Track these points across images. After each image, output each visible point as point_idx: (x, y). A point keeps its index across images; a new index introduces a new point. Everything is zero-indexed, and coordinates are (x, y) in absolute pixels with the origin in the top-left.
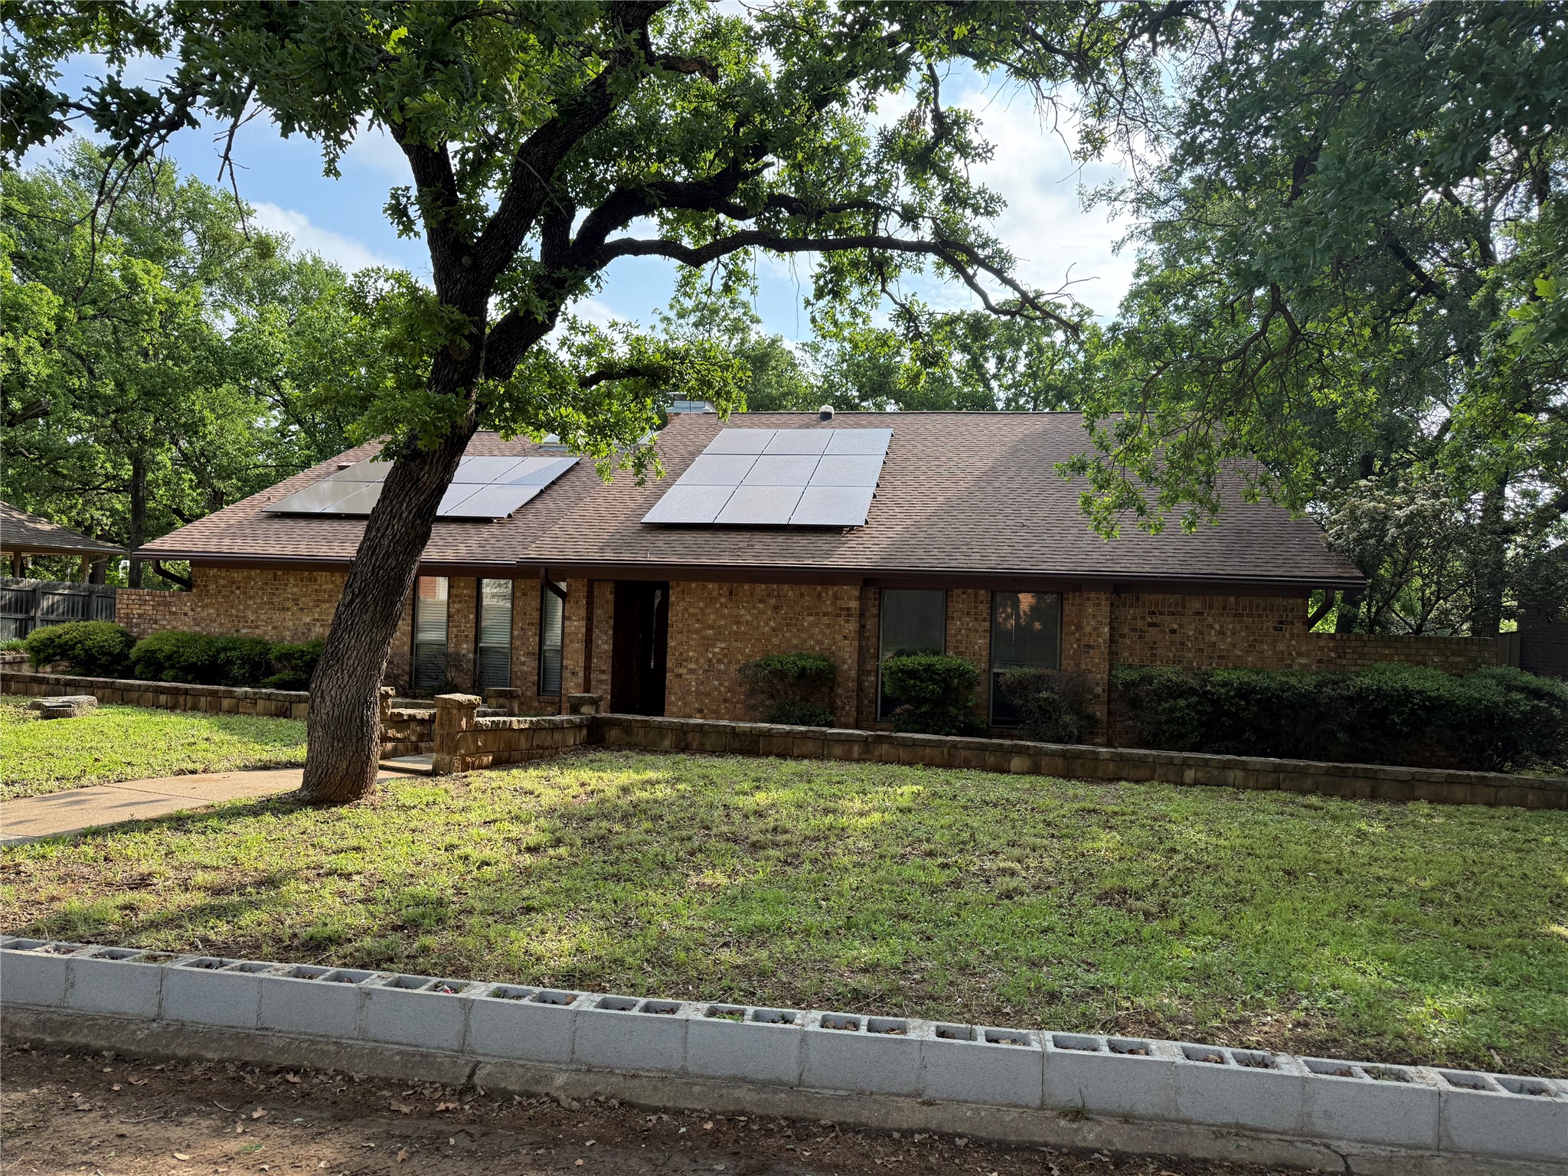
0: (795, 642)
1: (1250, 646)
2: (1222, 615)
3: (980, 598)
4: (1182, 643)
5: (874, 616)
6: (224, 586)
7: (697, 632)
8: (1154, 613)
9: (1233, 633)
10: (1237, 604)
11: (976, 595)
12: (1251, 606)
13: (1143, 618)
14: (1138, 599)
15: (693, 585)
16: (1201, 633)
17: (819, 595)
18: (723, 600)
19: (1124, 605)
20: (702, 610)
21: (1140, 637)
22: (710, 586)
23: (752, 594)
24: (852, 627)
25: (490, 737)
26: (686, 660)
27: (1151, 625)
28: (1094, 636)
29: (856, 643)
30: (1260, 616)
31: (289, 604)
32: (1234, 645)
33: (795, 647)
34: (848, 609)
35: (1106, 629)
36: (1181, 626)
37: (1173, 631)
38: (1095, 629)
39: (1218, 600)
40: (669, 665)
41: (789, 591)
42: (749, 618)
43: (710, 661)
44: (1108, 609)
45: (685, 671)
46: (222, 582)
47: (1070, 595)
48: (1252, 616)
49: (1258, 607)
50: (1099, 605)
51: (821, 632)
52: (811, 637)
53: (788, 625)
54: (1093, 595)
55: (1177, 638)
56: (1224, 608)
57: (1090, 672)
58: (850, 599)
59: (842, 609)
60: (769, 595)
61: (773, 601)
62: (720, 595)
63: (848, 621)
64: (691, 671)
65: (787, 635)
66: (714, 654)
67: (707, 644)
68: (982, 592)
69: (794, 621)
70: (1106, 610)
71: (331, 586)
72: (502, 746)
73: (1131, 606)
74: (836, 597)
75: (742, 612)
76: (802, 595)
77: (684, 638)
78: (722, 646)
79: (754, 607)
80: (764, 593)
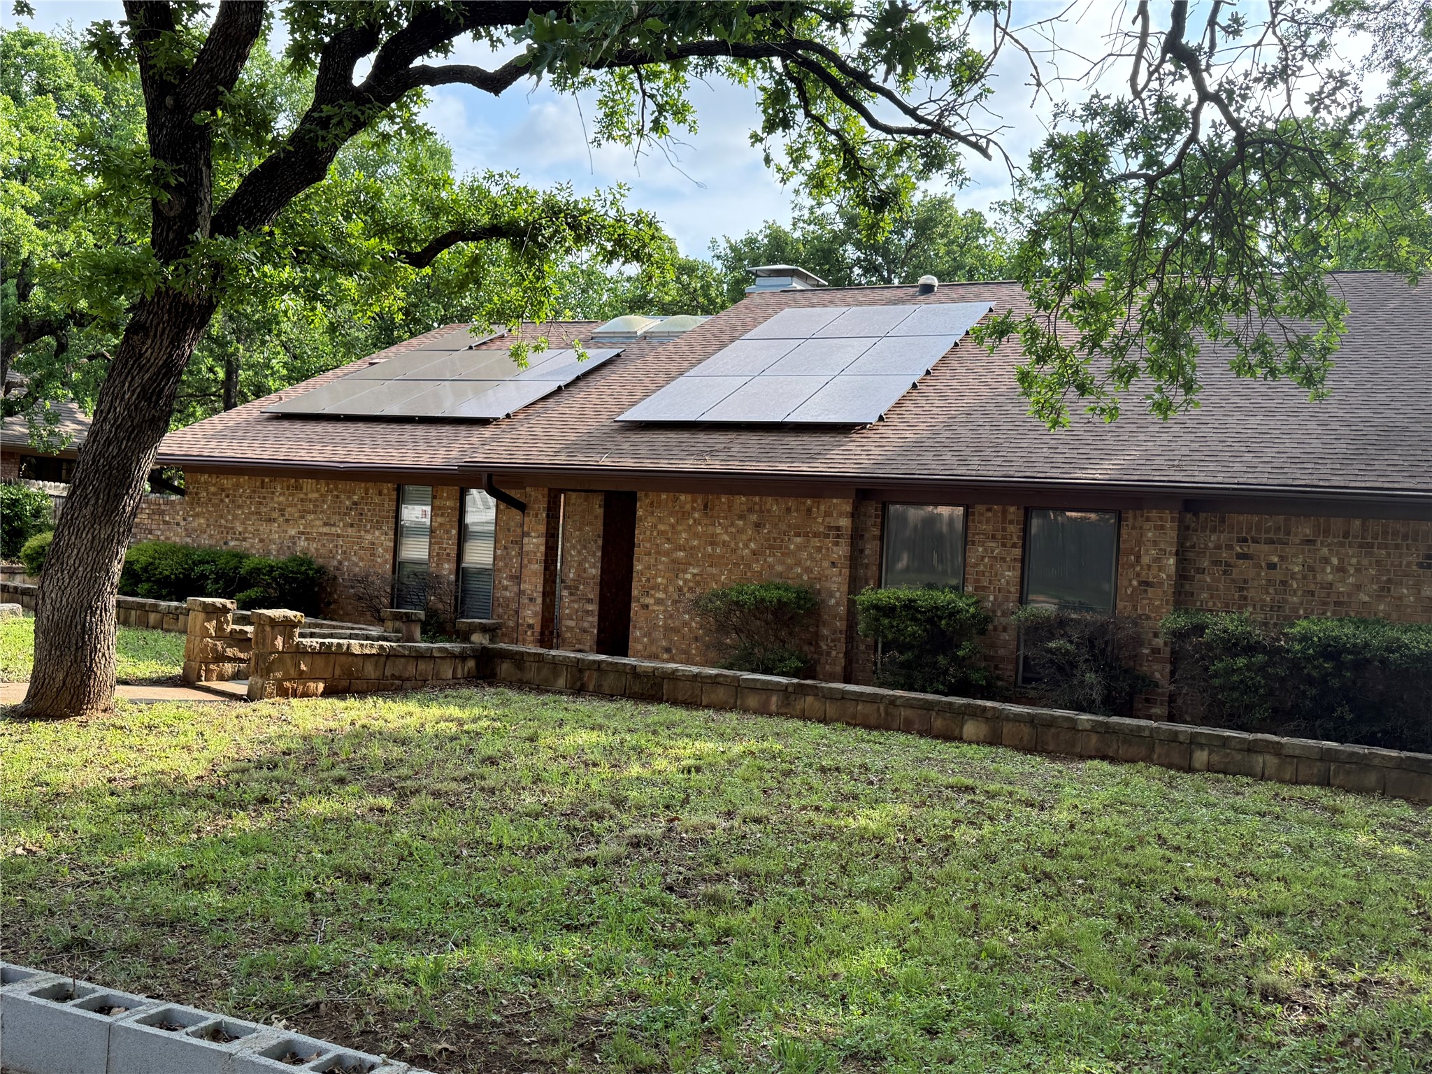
0: (779, 568)
1: (1382, 589)
2: (1342, 545)
3: (1010, 517)
4: (1284, 583)
5: (874, 537)
6: (214, 494)
7: (667, 554)
8: (1245, 540)
9: (1358, 570)
10: (1364, 527)
11: (1004, 512)
12: (1385, 533)
13: (1229, 547)
14: (1223, 521)
15: (664, 496)
16: (1311, 569)
17: (809, 510)
18: (696, 515)
19: (1204, 529)
20: (673, 526)
21: (1225, 572)
22: (683, 497)
23: (730, 508)
24: (841, 551)
25: (320, 661)
26: (653, 588)
27: (1241, 556)
28: (1154, 571)
29: (846, 572)
30: (1397, 547)
31: (275, 515)
32: (1358, 587)
33: (780, 575)
34: (838, 528)
35: (1172, 561)
36: (1282, 558)
37: (1272, 566)
38: (1157, 560)
39: (1337, 524)
40: (635, 593)
41: (774, 506)
42: (726, 538)
43: (680, 589)
44: (1174, 534)
45: (651, 601)
46: (212, 489)
47: (1130, 514)
48: (1386, 547)
49: (1395, 533)
50: (1162, 527)
51: (811, 557)
52: (798, 563)
53: (770, 547)
54: (1154, 514)
55: (1277, 575)
56: (1346, 535)
57: (1148, 618)
58: (840, 515)
59: (830, 528)
60: (750, 510)
61: (754, 517)
62: (693, 509)
63: (837, 544)
64: (659, 602)
65: (770, 560)
66: (685, 581)
67: (677, 568)
68: (1012, 509)
69: (778, 543)
70: (1172, 534)
71: (315, 495)
72: (338, 672)
73: (1213, 530)
74: (828, 514)
75: (719, 530)
76: (788, 510)
77: (652, 561)
78: (695, 571)
79: (732, 524)
80: (744, 507)
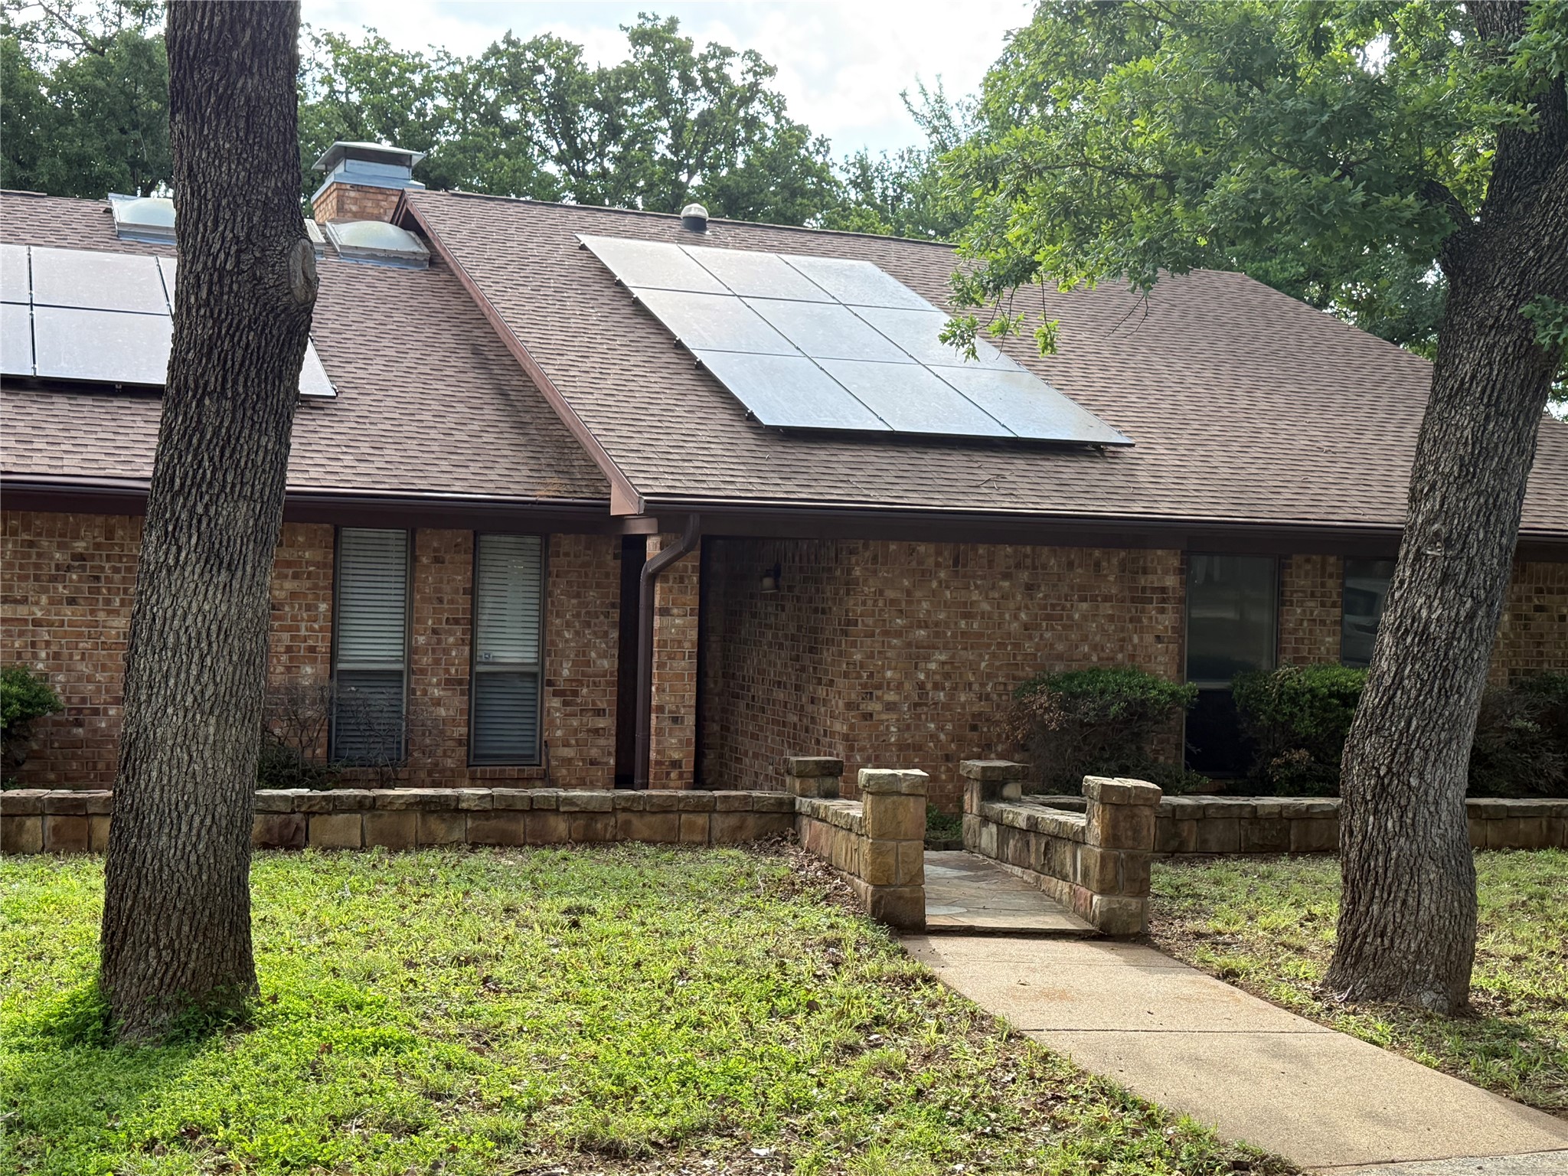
8: (1541, 591)
11: (1323, 564)
15: (893, 547)
18: (942, 574)
20: (909, 593)
21: (1524, 627)
22: (922, 548)
23: (991, 562)
24: (1171, 620)
26: (879, 687)
27: (1539, 609)
29: (1181, 648)
34: (1163, 590)
37: (1562, 618)
41: (1051, 560)
42: (986, 607)
43: (921, 686)
51: (1100, 629)
52: (1084, 639)
53: (1048, 618)
58: (1166, 572)
59: (1146, 590)
60: (1018, 566)
61: (1024, 576)
62: (938, 565)
63: (1162, 611)
66: (929, 673)
69: (1058, 611)
74: (1133, 569)
75: (975, 596)
76: (1070, 565)
77: (878, 647)
78: (943, 658)
79: (993, 588)
80: (1011, 562)
